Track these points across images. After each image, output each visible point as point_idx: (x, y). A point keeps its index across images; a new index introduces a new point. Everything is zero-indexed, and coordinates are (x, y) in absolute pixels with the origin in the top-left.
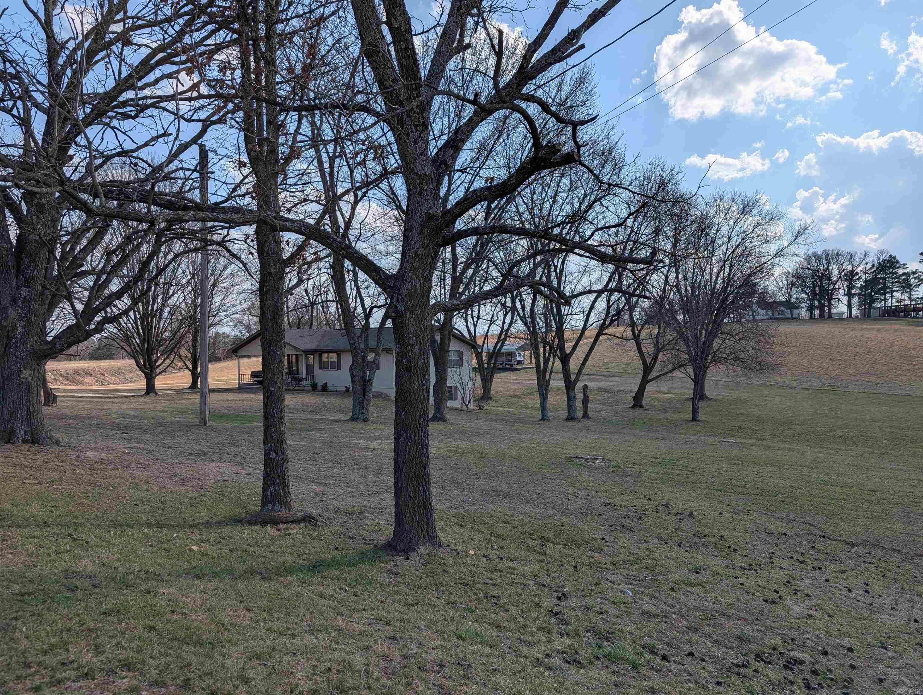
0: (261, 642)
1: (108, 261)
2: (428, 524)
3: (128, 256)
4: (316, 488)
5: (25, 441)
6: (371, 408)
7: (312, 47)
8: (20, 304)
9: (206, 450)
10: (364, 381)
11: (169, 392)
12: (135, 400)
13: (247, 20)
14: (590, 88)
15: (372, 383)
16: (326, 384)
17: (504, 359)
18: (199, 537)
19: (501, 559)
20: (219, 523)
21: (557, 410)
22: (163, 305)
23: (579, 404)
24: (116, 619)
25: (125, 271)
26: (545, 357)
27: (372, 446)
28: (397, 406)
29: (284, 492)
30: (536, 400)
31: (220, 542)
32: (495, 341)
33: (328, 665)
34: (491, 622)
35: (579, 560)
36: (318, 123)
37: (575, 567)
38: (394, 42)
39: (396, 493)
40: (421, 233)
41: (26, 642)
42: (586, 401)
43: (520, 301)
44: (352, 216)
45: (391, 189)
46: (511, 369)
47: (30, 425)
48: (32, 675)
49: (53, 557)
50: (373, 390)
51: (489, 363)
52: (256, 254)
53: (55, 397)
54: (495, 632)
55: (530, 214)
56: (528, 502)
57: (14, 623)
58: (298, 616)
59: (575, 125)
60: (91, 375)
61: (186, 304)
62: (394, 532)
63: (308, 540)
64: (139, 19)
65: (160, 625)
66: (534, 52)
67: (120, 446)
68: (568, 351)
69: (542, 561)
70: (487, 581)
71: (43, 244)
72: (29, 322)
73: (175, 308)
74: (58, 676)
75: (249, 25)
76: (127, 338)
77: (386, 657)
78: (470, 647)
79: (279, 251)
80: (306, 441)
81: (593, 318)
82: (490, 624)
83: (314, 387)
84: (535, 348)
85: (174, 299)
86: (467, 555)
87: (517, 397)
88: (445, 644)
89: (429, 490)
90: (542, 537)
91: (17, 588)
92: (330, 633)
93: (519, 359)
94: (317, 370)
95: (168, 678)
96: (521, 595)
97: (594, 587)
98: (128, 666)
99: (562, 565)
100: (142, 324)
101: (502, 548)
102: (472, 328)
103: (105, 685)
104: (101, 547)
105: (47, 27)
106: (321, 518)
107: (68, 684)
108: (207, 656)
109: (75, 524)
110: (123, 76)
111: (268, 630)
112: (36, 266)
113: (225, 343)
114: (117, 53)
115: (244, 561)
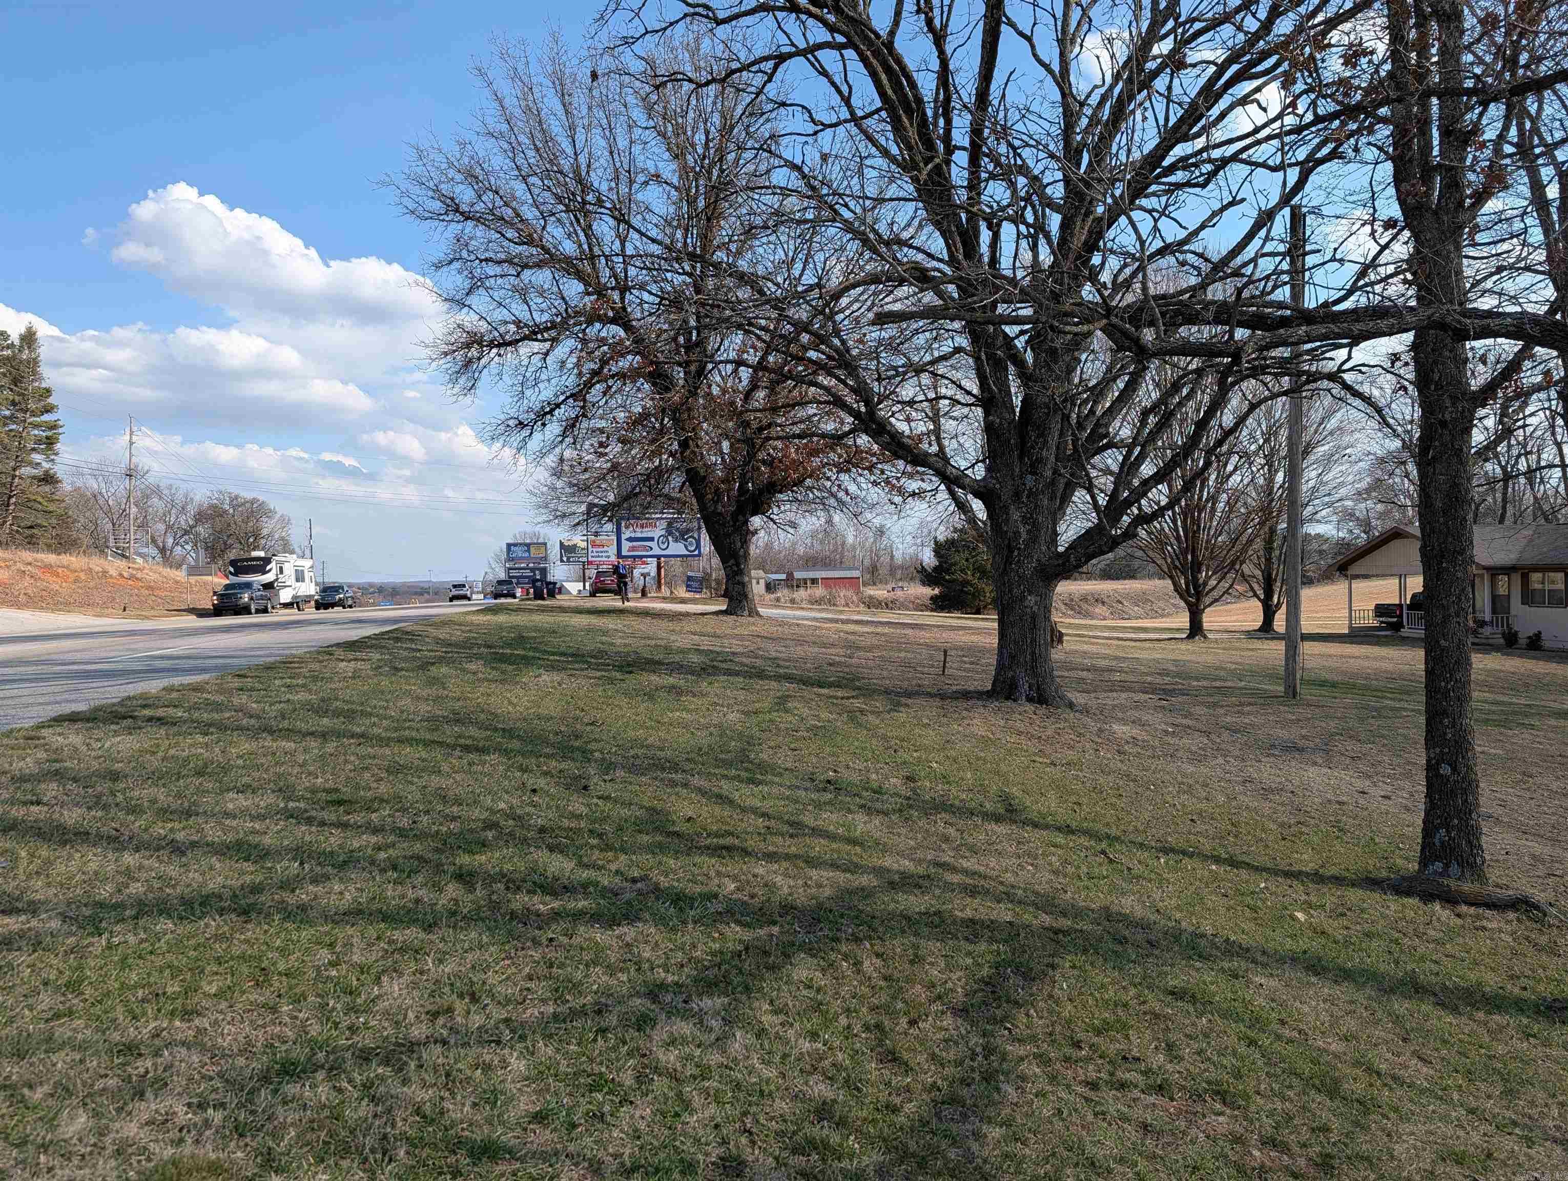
1: (1143, 424)
3: (1172, 414)
4: (1537, 848)
5: (1030, 700)
8: (1024, 499)
9: (1301, 743)
11: (1227, 636)
12: (1172, 645)
16: (1538, 635)
18: (1304, 897)
20: (1338, 880)
22: (1218, 491)
24: (1191, 1009)
29: (1469, 842)
31: (1343, 915)
41: (1069, 1006)
48: (1085, 1060)
49: (1086, 882)
52: (1412, 389)
53: (1061, 635)
60: (1103, 603)
61: (1255, 486)
63: (1525, 947)
65: (1265, 1041)
67: (1158, 720)
71: (1057, 409)
72: (1035, 525)
73: (1236, 496)
74: (1121, 1075)
76: (1161, 546)
79: (1460, 382)
83: (1511, 639)
85: (1236, 478)
91: (1047, 918)
94: (1517, 606)
95: (1290, 1138)
100: (1184, 522)
103: (1192, 1117)
104: (1150, 881)
105: (1062, 79)
106: (1554, 911)
107: (1136, 1093)
108: (1357, 1124)
109: (1108, 836)
110: (1170, 124)
111: (1472, 1111)
112: (1046, 442)
113: (1321, 552)
114: (1163, 90)
115: (1397, 963)
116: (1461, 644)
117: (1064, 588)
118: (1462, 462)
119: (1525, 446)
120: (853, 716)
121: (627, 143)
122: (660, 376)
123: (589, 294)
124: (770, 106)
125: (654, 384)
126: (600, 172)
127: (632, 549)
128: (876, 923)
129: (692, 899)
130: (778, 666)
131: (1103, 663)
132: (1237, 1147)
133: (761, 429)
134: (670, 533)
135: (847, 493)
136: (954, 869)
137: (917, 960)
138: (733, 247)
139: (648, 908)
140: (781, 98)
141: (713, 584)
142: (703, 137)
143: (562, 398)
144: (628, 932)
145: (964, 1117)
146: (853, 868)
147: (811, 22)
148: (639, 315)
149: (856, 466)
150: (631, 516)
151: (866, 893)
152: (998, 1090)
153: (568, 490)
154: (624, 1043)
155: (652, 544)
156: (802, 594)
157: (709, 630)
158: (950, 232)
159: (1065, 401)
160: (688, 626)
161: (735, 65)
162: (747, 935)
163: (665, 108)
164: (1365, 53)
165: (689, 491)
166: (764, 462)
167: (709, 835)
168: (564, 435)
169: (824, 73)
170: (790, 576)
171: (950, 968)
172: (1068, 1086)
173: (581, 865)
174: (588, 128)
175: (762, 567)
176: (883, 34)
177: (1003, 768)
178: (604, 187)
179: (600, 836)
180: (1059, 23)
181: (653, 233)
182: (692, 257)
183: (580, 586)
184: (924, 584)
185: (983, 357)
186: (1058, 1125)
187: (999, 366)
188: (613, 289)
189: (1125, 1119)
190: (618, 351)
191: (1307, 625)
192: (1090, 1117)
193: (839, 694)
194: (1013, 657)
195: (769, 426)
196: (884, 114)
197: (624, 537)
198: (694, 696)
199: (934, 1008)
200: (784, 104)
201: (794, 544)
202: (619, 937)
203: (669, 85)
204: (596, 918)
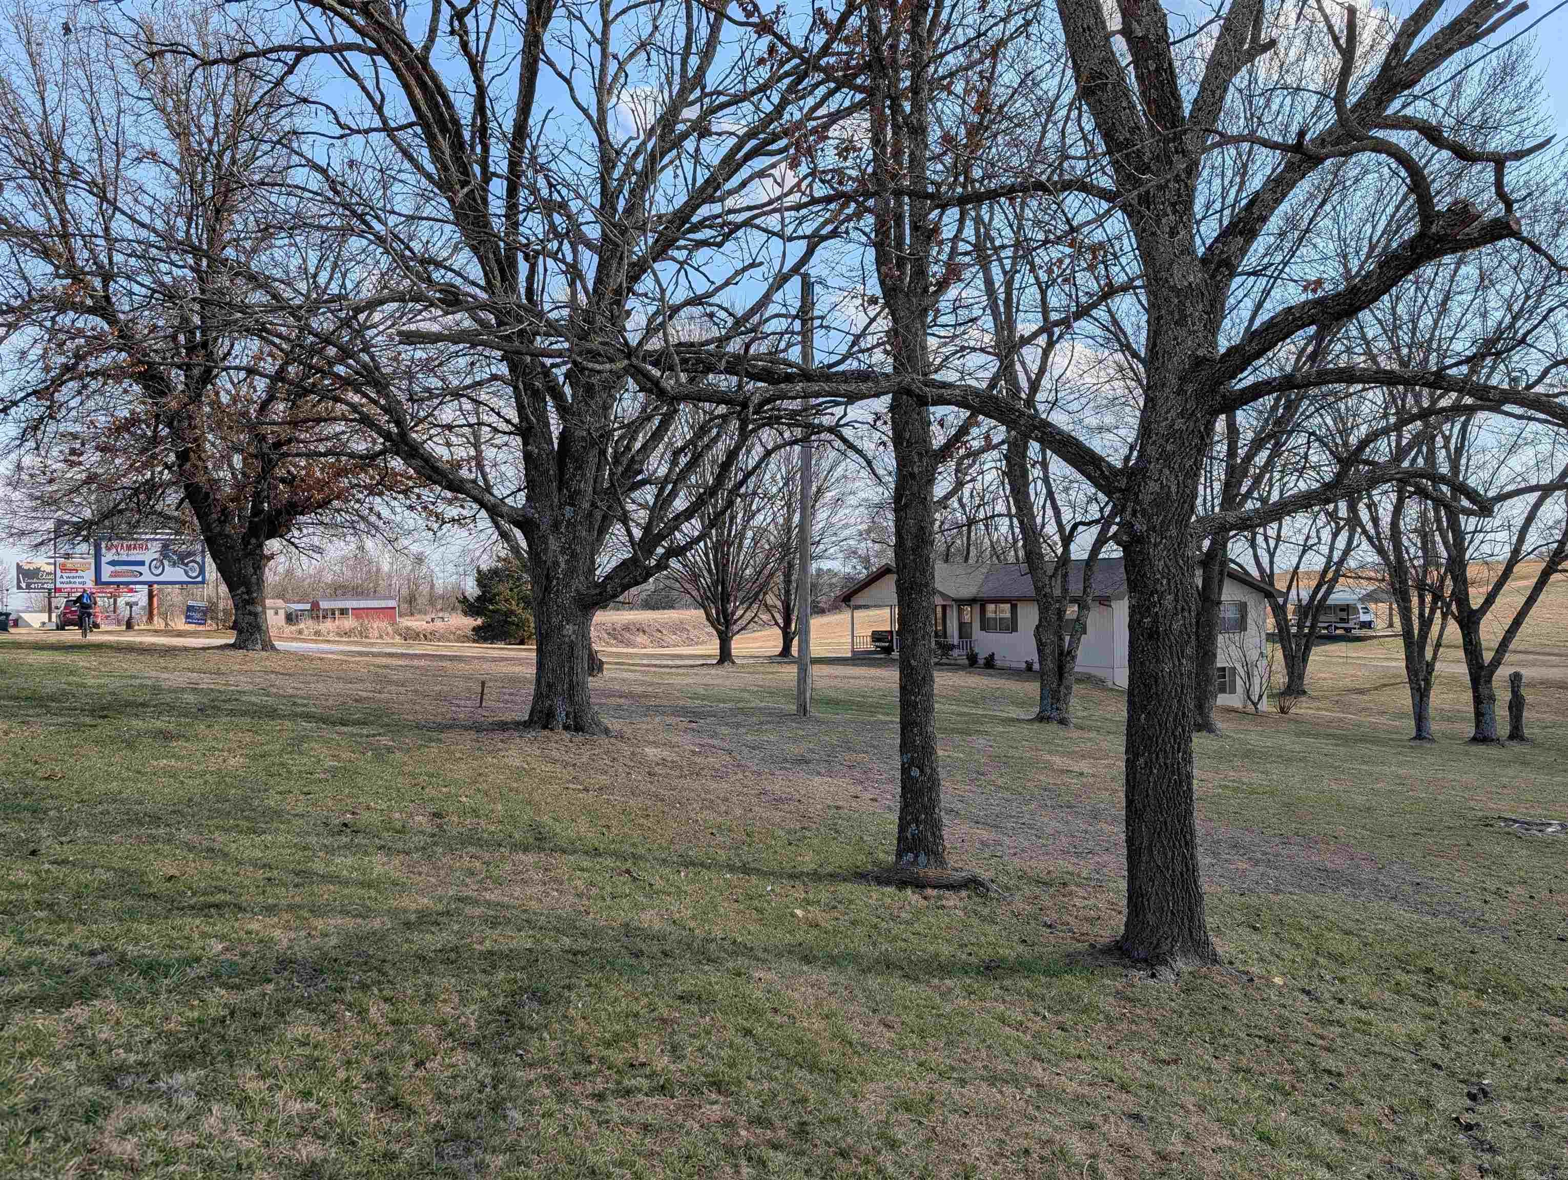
0: (912, 1084)
1: (674, 463)
2: (1191, 920)
3: (700, 455)
4: (984, 834)
5: (566, 728)
6: (1073, 701)
7: (983, 95)
8: (563, 530)
9: (808, 756)
10: (1061, 654)
11: (752, 661)
12: (704, 671)
13: (884, 68)
14: (1526, 83)
15: (1074, 658)
16: (992, 656)
17: (1332, 618)
18: (803, 895)
19: (1341, 1001)
20: (833, 877)
21: (1449, 719)
22: (744, 528)
23: (1501, 712)
24: (696, 1010)
25: (693, 479)
26: (1421, 615)
27: (1076, 769)
28: (1131, 703)
29: (933, 834)
30: (1404, 698)
31: (835, 907)
32: (1314, 583)
33: (1025, 1143)
34: (1327, 1119)
35: (1515, 1027)
36: (986, 218)
37: (1507, 1039)
38: (1136, 62)
39: (1130, 858)
40: (1180, 392)
41: (582, 1024)
42: (1517, 705)
43: (1369, 507)
44: (1042, 371)
45: (1112, 315)
46: (1348, 638)
47: (572, 702)
48: (594, 1074)
49: (609, 902)
50: (1076, 669)
51: (1300, 626)
52: (890, 444)
53: (602, 663)
54: (1336, 1142)
55: (1390, 339)
56: (1394, 898)
57: (567, 994)
58: (967, 1050)
59: (1499, 161)
60: (644, 632)
61: (776, 524)
62: (1126, 925)
63: (975, 921)
64: (719, 93)
65: (759, 1030)
66: (1414, 34)
67: (687, 742)
68: (1476, 602)
69: (1430, 1017)
70: (1313, 1040)
71: (593, 444)
72: (574, 555)
73: (761, 531)
74: (627, 1082)
75: (886, 76)
76: (695, 578)
77: (1125, 1150)
78: (1287, 1161)
79: (925, 438)
80: (963, 752)
81: (1532, 539)
82: (1324, 1124)
83: (973, 660)
84: (1402, 597)
85: (760, 517)
86: (1270, 984)
87: (1361, 692)
88: (1237, 1146)
89: (1193, 856)
90: (1429, 970)
91: (567, 941)
92: (1024, 1088)
93: (1364, 618)
94: (977, 632)
95: (773, 1114)
96: (1388, 1077)
97: (1552, 1087)
98: (717, 1085)
99: (1476, 1031)
100: (715, 556)
101: (1342, 980)
102: (1265, 560)
103: (688, 1109)
104: (669, 894)
105: (600, 127)
106: (994, 886)
107: (640, 1097)
108: (830, 1091)
109: (634, 855)
110: (698, 184)
111: (921, 1065)
112: (583, 475)
113: (830, 585)
114: (691, 151)
115: (874, 944)
116: (926, 663)
117: (602, 617)
118: (926, 508)
119: (982, 499)
120: (380, 755)
121: (113, 111)
122: (153, 377)
123: (58, 276)
124: (292, 100)
125: (146, 387)
126: (78, 139)
127: (115, 574)
128: (387, 967)
129: (168, 967)
130: (294, 704)
131: (639, 689)
132: (728, 1131)
133: (278, 445)
134: (165, 556)
135: (379, 516)
136: (476, 902)
137: (429, 999)
138: (248, 245)
139: (109, 983)
140: (305, 95)
141: (221, 615)
142: (212, 119)
143: (21, 394)
144: (79, 1013)
145: (468, 1151)
146: (365, 913)
147: (337, 20)
148: (127, 308)
149: (390, 489)
150: (115, 535)
151: (379, 938)
152: (505, 1117)
153: (27, 503)
154: (67, 1140)
155: (144, 569)
156: (328, 625)
157: (211, 665)
158: (487, 258)
159: (602, 436)
160: (186, 662)
161: (250, 49)
162: (235, 998)
163: (164, 79)
164: (855, 149)
165: (188, 511)
166: (283, 480)
167: (194, 894)
168: (23, 438)
169: (354, 75)
170: (315, 606)
171: (464, 1002)
172: (575, 1102)
173: (21, 942)
174: (63, 86)
175: (281, 596)
176: (418, 46)
177: (536, 796)
178: (83, 156)
179: (50, 907)
180: (597, 72)
181: (145, 217)
182: (195, 251)
183: (44, 617)
184: (466, 614)
185: (521, 386)
186: (563, 1141)
187: (536, 395)
188: (91, 273)
189: (627, 1123)
190: (98, 344)
191: (817, 649)
192: (594, 1128)
193: (365, 732)
194: (550, 686)
195: (289, 441)
196: (418, 130)
197: (104, 560)
198: (188, 740)
199: (443, 1046)
200: (305, 101)
201: (320, 571)
202: (66, 1020)
203: (168, 56)
204: (38, 1001)
